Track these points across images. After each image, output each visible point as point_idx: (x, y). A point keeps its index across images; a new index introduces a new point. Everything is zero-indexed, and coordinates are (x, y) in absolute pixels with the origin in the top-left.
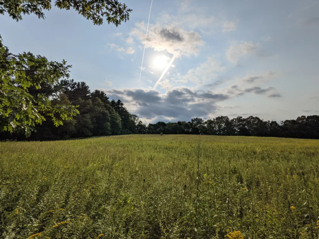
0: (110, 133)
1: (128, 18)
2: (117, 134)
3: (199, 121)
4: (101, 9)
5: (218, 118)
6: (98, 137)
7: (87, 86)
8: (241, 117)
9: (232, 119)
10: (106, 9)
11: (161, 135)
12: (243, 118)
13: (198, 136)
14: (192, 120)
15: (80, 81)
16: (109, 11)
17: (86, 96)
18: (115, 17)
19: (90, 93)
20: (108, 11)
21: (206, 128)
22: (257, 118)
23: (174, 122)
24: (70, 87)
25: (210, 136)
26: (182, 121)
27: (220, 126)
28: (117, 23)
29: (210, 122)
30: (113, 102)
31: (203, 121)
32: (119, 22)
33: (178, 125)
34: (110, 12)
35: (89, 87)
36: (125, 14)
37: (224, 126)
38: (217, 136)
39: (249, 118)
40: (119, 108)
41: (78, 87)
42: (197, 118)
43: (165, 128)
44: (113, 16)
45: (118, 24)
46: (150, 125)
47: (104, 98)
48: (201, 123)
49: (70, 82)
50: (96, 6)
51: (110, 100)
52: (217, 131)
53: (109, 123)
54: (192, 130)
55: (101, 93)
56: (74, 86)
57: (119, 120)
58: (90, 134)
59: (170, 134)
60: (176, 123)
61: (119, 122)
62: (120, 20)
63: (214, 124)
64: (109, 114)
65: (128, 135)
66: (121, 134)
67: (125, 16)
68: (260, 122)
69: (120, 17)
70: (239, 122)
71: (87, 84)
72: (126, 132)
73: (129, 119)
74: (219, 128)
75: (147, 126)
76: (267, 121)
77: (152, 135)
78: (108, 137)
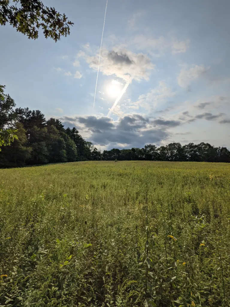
0: (66, 160)
1: (69, 33)
2: (73, 161)
3: (152, 148)
4: (36, 20)
5: (170, 145)
6: (55, 164)
7: (42, 114)
8: (193, 144)
9: (184, 145)
10: (42, 19)
11: (116, 161)
12: (194, 145)
13: (151, 162)
14: (146, 147)
15: (35, 110)
16: (46, 22)
17: (42, 124)
18: (53, 30)
19: (45, 121)
20: (44, 22)
21: (158, 154)
22: (208, 145)
23: (128, 149)
24: (25, 116)
25: (162, 161)
26: (135, 147)
27: (172, 153)
28: (56, 37)
29: (163, 148)
30: (68, 129)
31: (156, 148)
32: (58, 37)
33: (132, 152)
34: (47, 24)
35: (44, 115)
36: (66, 27)
37: (177, 152)
38: (170, 162)
39: (200, 144)
40: (74, 135)
41: (33, 115)
42: (150, 145)
43: (119, 155)
44: (50, 29)
45: (57, 39)
46: (105, 152)
47: (60, 126)
48: (154, 149)
49: (25, 111)
50: (30, 15)
51: (65, 128)
52: (169, 157)
53: (64, 151)
54: (145, 156)
55: (56, 121)
56: (29, 114)
57: (75, 147)
58: (46, 161)
59: (124, 160)
60: (130, 150)
61: (75, 149)
62: (59, 34)
63: (167, 150)
64: (64, 141)
65: (83, 162)
66: (77, 161)
67: (66, 29)
68: (211, 148)
69: (59, 31)
70: (190, 148)
71: (42, 112)
72: (82, 159)
73: (85, 146)
74: (172, 154)
75: (102, 152)
76: (218, 147)
77: (107, 161)
78: (64, 164)
